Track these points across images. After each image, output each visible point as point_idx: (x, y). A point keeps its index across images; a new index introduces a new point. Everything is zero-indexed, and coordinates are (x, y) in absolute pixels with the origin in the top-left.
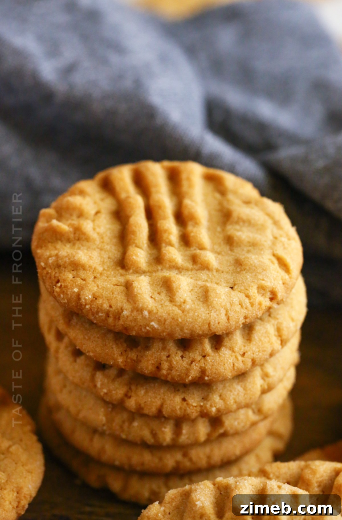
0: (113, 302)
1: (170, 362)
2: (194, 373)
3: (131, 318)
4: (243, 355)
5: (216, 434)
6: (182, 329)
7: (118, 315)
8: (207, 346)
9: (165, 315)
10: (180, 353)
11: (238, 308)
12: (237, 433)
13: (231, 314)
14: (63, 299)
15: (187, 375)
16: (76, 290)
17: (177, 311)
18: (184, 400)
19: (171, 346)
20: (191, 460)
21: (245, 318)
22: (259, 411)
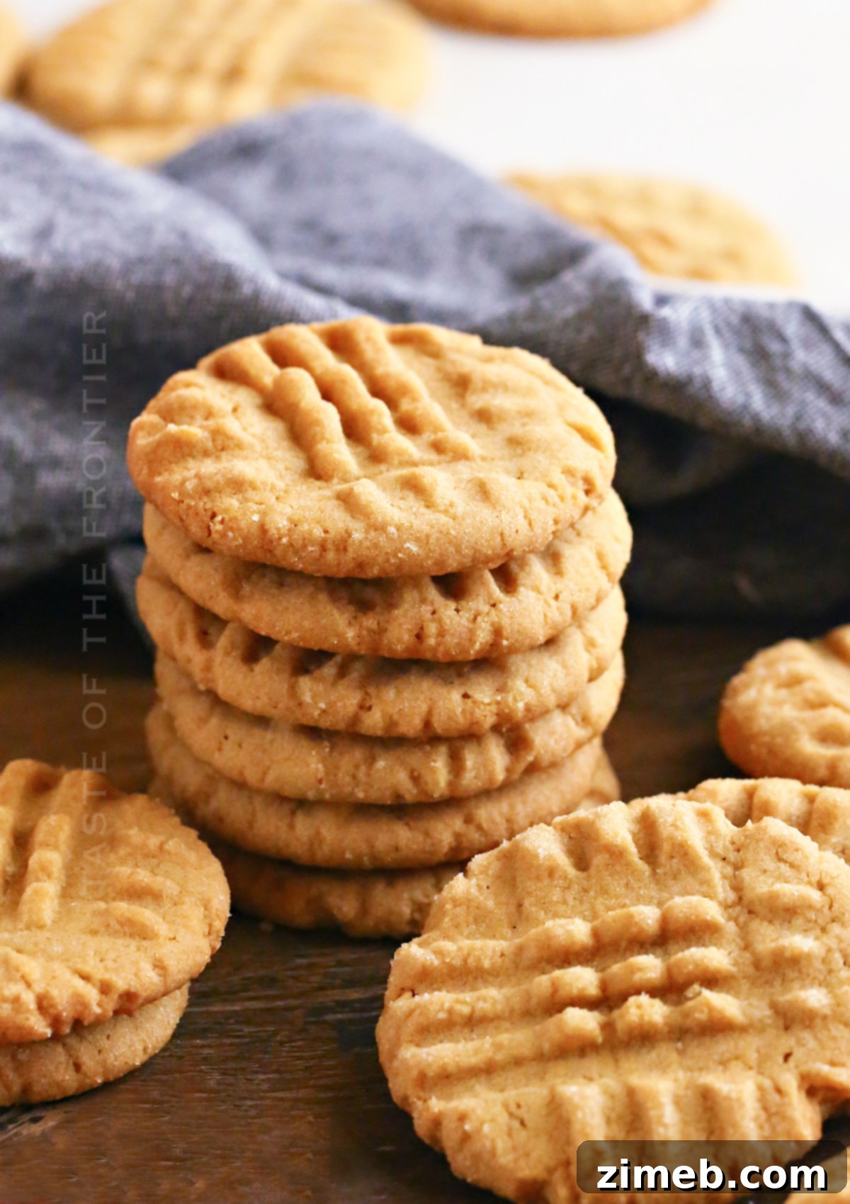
0: (329, 525)
1: (440, 621)
2: (483, 637)
3: (367, 544)
4: (557, 597)
5: (522, 766)
6: (458, 551)
7: (342, 545)
9: (426, 529)
10: (452, 605)
11: (542, 505)
12: (553, 765)
13: (533, 515)
14: (235, 539)
15: (472, 641)
16: (256, 518)
17: (444, 519)
18: (466, 696)
19: (433, 593)
20: (479, 828)
21: (556, 522)
22: (585, 720)
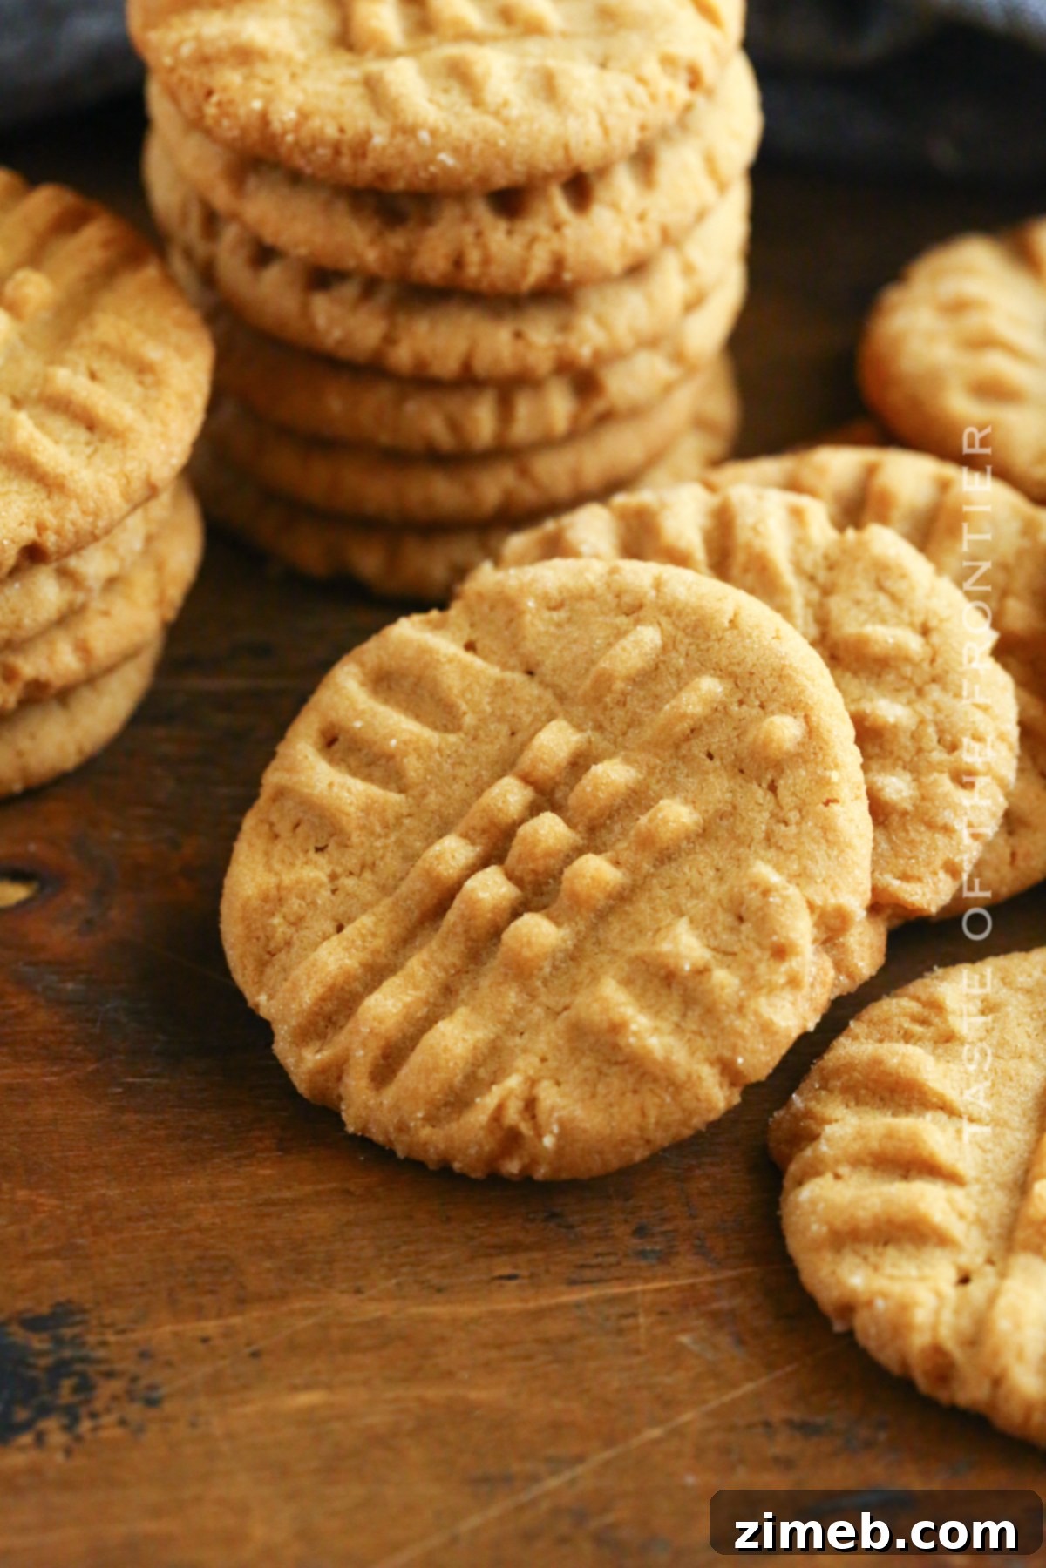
0: (346, 121)
1: (484, 248)
2: (539, 268)
3: (391, 151)
4: (641, 217)
5: (589, 416)
6: (507, 163)
7: (361, 149)
8: (560, 203)
9: (467, 136)
10: (502, 225)
11: (624, 107)
12: (635, 413)
13: (611, 121)
14: (230, 129)
15: (524, 272)
16: (257, 105)
17: (492, 124)
18: (518, 335)
19: (481, 210)
20: (535, 483)
21: (643, 128)
22: (678, 357)
